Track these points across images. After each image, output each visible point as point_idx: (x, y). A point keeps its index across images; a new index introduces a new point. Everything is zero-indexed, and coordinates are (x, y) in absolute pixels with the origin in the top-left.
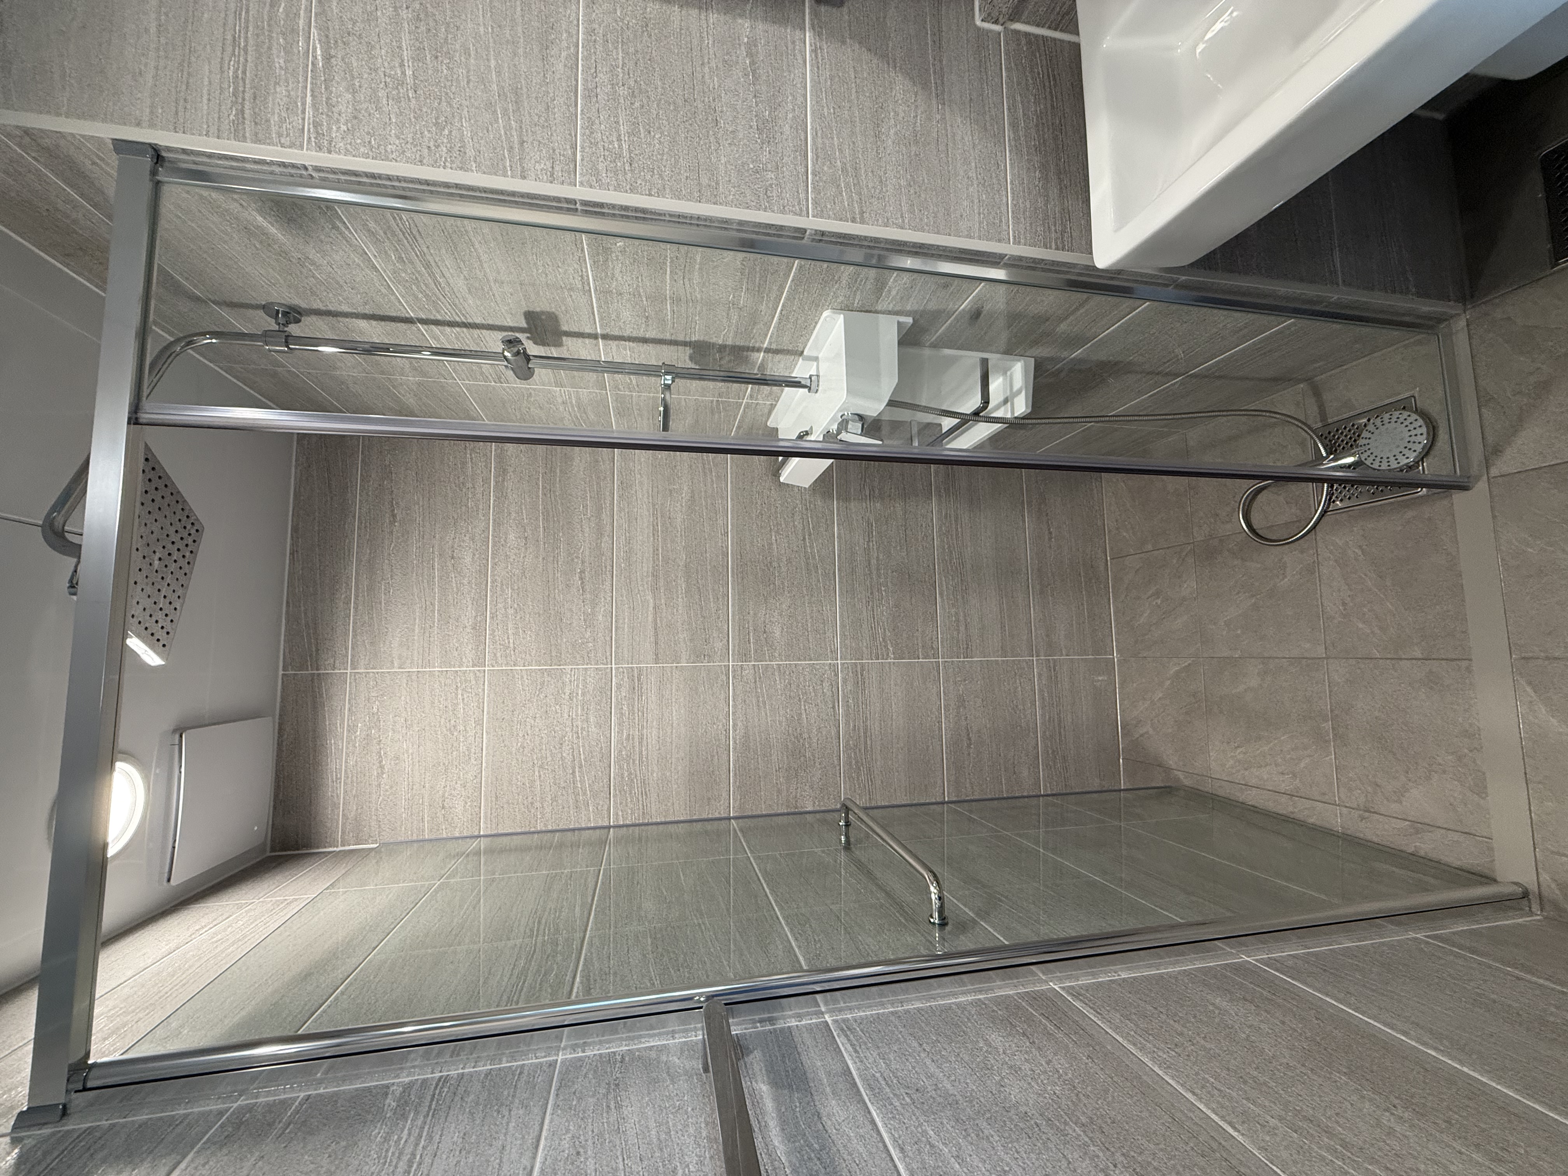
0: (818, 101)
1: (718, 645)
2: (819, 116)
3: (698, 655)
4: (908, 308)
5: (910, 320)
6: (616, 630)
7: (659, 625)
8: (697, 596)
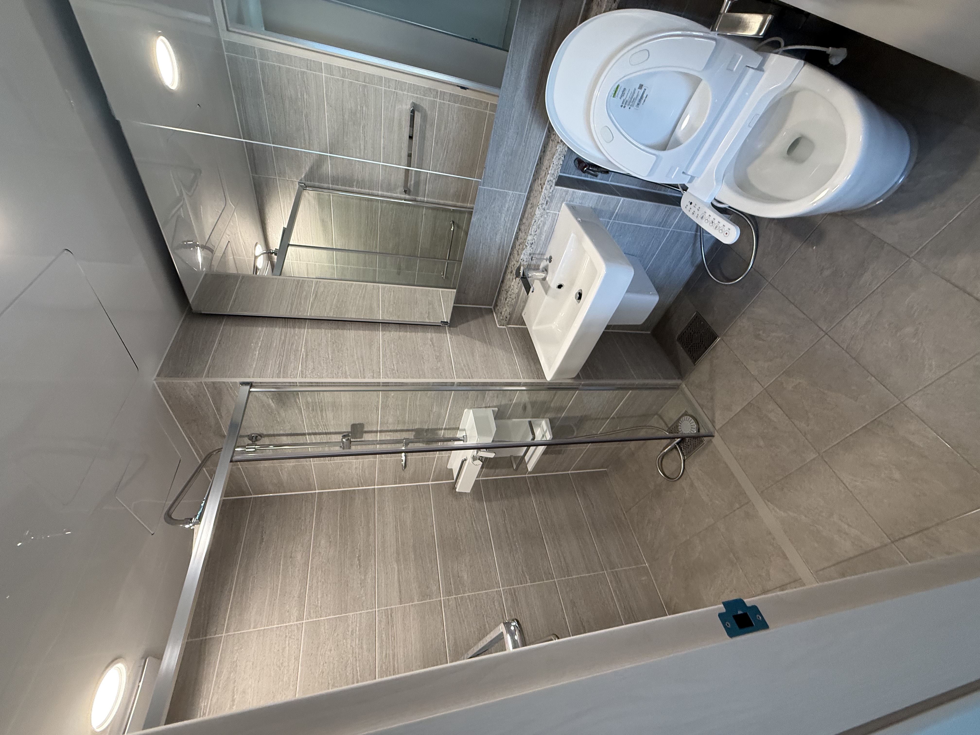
0: (453, 350)
1: (434, 588)
2: (454, 354)
3: (424, 595)
4: (495, 404)
5: (496, 409)
6: (378, 587)
7: (401, 581)
8: (421, 561)
